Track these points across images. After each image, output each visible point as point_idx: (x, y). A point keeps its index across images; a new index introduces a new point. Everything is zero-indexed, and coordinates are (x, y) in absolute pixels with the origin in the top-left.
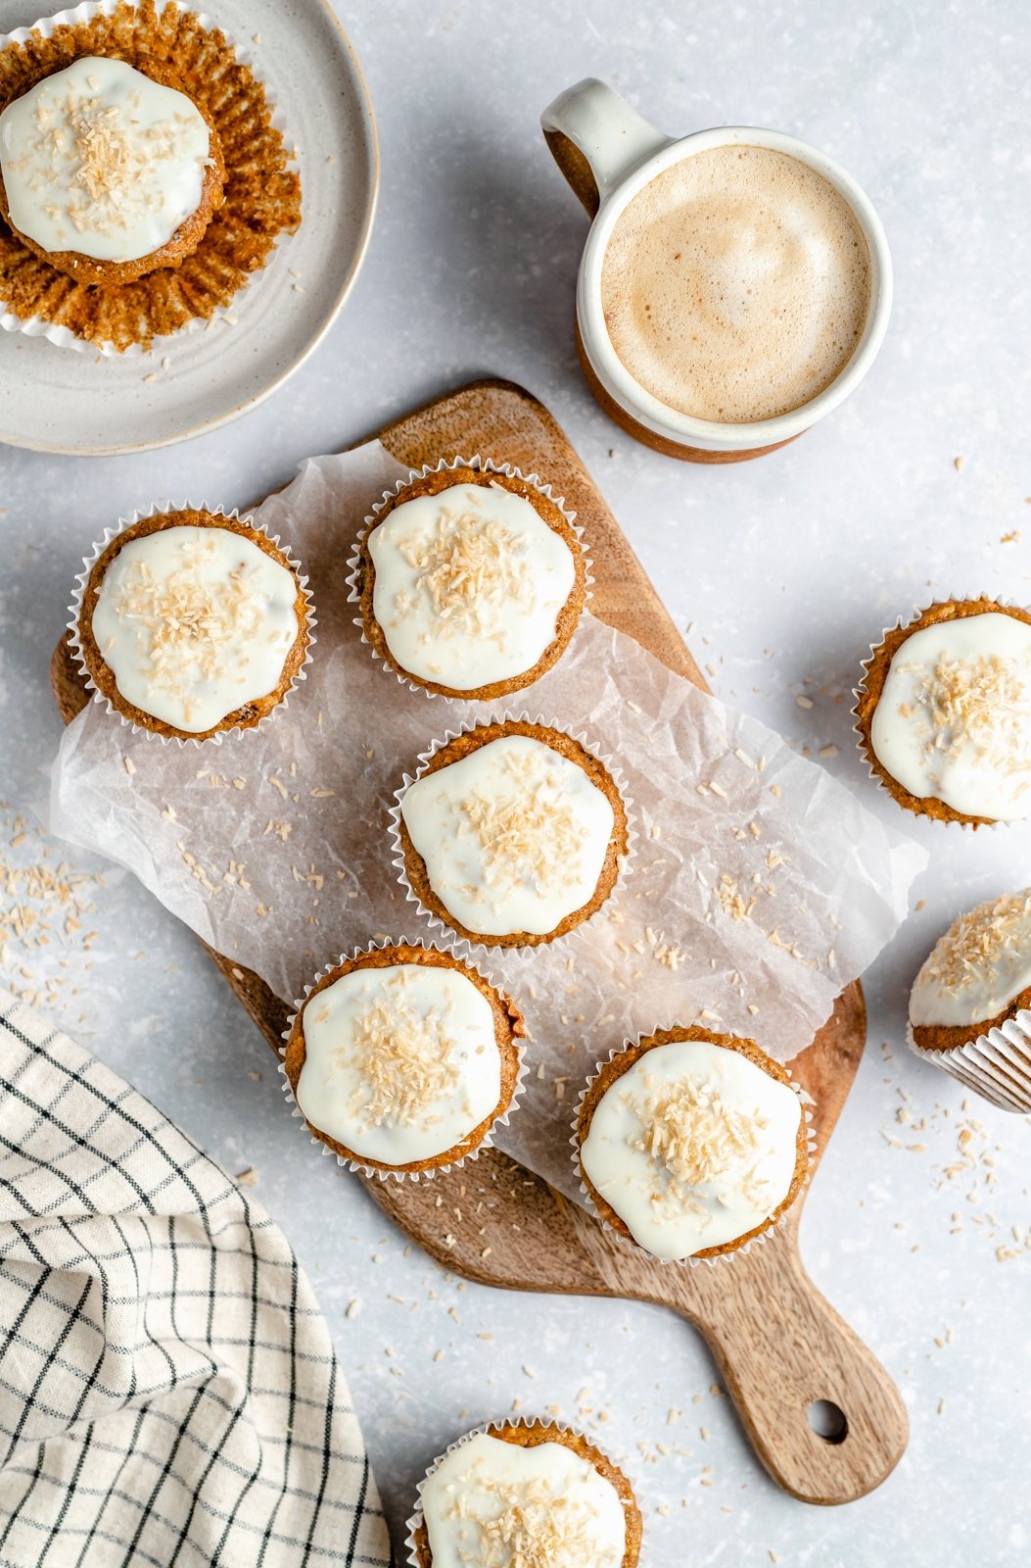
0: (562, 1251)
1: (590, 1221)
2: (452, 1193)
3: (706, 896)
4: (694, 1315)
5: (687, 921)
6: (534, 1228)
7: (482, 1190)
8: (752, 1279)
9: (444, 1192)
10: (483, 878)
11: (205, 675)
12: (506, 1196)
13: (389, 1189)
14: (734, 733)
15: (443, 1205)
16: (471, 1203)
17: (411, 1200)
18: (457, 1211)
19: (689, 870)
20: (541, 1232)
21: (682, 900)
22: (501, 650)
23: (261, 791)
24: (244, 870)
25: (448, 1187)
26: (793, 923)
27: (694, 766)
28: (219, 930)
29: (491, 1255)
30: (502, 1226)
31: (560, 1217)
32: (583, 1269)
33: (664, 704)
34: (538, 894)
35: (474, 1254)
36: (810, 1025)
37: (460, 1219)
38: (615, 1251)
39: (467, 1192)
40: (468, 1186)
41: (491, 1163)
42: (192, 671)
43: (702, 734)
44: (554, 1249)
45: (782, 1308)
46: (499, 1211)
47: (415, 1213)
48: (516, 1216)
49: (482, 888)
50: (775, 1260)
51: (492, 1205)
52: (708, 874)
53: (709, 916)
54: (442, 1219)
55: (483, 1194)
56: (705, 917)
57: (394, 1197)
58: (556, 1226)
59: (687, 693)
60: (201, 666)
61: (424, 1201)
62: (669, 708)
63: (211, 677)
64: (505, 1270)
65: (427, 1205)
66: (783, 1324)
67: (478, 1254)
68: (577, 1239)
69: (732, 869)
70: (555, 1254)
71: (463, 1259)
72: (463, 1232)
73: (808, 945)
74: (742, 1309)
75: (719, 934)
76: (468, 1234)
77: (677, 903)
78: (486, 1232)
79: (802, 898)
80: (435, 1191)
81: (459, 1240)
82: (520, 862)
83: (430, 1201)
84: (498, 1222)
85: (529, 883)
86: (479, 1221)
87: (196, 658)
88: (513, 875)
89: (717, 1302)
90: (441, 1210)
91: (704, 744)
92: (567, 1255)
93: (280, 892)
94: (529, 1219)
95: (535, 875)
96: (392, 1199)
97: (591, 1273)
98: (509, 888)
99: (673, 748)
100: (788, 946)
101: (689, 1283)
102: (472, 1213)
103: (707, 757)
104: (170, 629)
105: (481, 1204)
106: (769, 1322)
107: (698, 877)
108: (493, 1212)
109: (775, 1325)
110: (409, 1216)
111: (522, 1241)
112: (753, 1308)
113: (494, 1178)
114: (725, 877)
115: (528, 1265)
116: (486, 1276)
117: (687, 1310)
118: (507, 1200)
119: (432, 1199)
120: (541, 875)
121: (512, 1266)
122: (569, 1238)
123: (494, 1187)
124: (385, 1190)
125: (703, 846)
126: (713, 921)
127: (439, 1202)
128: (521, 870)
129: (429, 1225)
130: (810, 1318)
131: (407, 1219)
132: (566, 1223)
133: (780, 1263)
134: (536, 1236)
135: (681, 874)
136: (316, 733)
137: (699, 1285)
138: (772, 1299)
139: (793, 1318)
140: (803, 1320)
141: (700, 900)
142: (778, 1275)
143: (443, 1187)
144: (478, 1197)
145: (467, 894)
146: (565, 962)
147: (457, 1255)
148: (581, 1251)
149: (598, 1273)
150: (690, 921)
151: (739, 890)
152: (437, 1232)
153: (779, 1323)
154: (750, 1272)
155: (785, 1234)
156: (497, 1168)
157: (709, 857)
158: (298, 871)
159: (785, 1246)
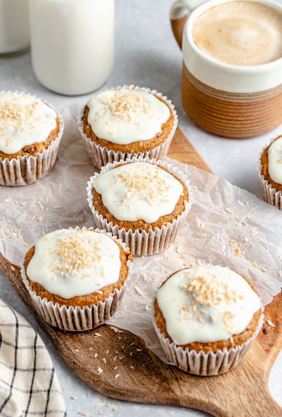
0: (154, 378)
1: (167, 367)
2: (102, 353)
3: (224, 247)
4: (217, 408)
5: (215, 255)
6: (141, 368)
7: (117, 352)
8: (246, 394)
9: (98, 353)
10: (126, 196)
11: (16, 131)
12: (128, 355)
13: (73, 350)
14: (236, 196)
15: (98, 357)
16: (111, 357)
17: (82, 355)
18: (104, 359)
19: (216, 237)
20: (144, 370)
21: (213, 248)
22: (139, 128)
23: (32, 205)
24: (21, 232)
25: (101, 351)
26: (262, 258)
27: (219, 205)
28: (7, 249)
29: (118, 378)
30: (125, 367)
31: (154, 365)
32: (163, 386)
33: (207, 186)
34: (150, 204)
35: (111, 377)
36: (270, 294)
37: (105, 362)
38: (179, 379)
39: (109, 353)
40: (110, 351)
41: (122, 343)
42: (11, 129)
43: (222, 194)
44: (150, 377)
45: (261, 406)
46: (124, 361)
47: (84, 360)
48: (132, 363)
49: (125, 200)
50: (257, 386)
51: (121, 358)
52: (225, 239)
53: (225, 253)
54: (97, 363)
55: (117, 354)
56: (223, 253)
57: (75, 353)
58: (151, 368)
59: (216, 181)
60: (15, 127)
61: (89, 355)
62: (208, 187)
63: (19, 131)
64: (125, 384)
65: (90, 357)
66: (262, 413)
67: (113, 377)
68: (161, 373)
69: (235, 237)
70: (150, 379)
71: (106, 379)
72: (106, 368)
73: (269, 267)
74: (241, 405)
75: (230, 259)
76: (109, 369)
77: (211, 249)
78: (117, 369)
79: (266, 248)
80: (94, 352)
81: (104, 371)
82: (142, 191)
83: (92, 355)
84: (124, 365)
85: (145, 199)
86: (114, 364)
87: (14, 125)
88: (139, 196)
89: (228, 402)
90: (96, 359)
91: (223, 198)
92: (156, 380)
93: (36, 238)
94: (139, 365)
95: (148, 196)
96: (73, 353)
97: (167, 387)
98: (137, 200)
99: (210, 200)
100: (260, 267)
101: (215, 394)
102: (111, 361)
103: (225, 204)
104: (5, 114)
105: (116, 357)
106: (255, 412)
107: (220, 239)
108: (121, 361)
109: (257, 413)
110: (81, 361)
111: (135, 373)
112: (247, 406)
113: (123, 348)
114: (232, 241)
115: (137, 383)
116: (116, 387)
117: (214, 405)
118: (128, 357)
119: (93, 355)
120: (151, 197)
121: (129, 383)
122: (157, 373)
123: (122, 351)
124: (71, 351)
125: (222, 228)
126: (227, 254)
127: (96, 355)
128: (142, 195)
129: (90, 365)
130: (275, 411)
131: (80, 362)
132: (156, 367)
133: (259, 388)
134: (141, 371)
135: (213, 238)
136: (58, 190)
137: (220, 394)
138: (256, 402)
139: (266, 411)
140: (271, 412)
141: (221, 248)
142: (258, 392)
143: (98, 350)
144: (115, 354)
145: (119, 203)
146: (160, 269)
147: (103, 377)
148: (163, 378)
149: (171, 388)
150: (217, 255)
151: (239, 246)
152: (94, 367)
153: (259, 412)
154: (244, 391)
155: (261, 376)
156: (124, 344)
157: (225, 233)
158: (45, 232)
159: (262, 381)
